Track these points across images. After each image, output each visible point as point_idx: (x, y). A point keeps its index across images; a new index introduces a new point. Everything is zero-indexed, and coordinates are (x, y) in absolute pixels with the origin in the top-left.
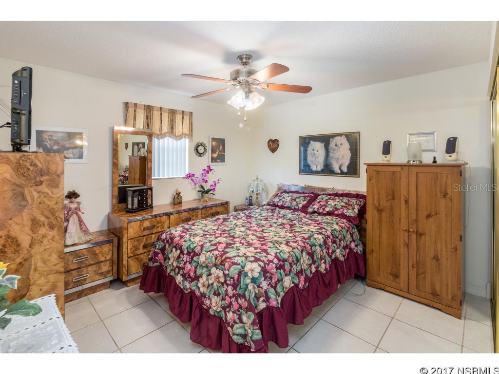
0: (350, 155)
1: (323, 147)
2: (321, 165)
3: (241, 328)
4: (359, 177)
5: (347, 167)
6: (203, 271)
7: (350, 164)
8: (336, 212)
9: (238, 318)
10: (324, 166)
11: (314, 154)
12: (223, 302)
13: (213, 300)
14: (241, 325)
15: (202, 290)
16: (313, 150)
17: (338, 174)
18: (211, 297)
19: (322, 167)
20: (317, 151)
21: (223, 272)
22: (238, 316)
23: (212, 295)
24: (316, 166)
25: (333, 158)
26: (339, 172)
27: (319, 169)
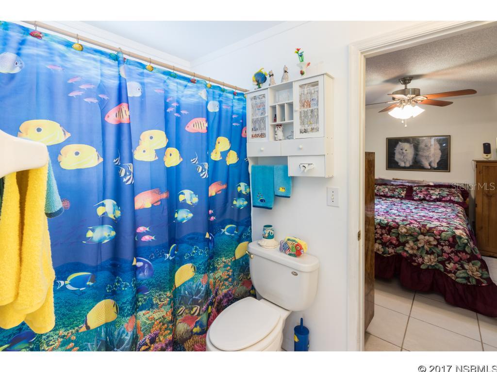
0: (440, 154)
1: (413, 147)
2: (410, 162)
3: (463, 273)
4: (449, 172)
5: (437, 163)
6: (408, 238)
7: (440, 161)
8: (443, 199)
9: (461, 267)
10: (413, 163)
11: (403, 153)
12: (440, 258)
13: (426, 258)
14: (463, 271)
15: (411, 252)
16: (402, 149)
17: (428, 169)
18: (423, 256)
19: (411, 164)
20: (406, 150)
21: (434, 237)
22: (460, 265)
23: (424, 255)
24: (405, 162)
25: (422, 156)
26: (429, 167)
27: (408, 165)
